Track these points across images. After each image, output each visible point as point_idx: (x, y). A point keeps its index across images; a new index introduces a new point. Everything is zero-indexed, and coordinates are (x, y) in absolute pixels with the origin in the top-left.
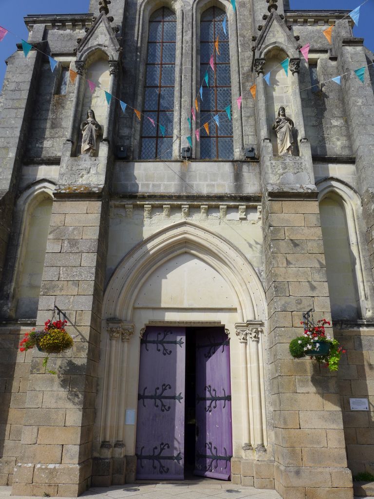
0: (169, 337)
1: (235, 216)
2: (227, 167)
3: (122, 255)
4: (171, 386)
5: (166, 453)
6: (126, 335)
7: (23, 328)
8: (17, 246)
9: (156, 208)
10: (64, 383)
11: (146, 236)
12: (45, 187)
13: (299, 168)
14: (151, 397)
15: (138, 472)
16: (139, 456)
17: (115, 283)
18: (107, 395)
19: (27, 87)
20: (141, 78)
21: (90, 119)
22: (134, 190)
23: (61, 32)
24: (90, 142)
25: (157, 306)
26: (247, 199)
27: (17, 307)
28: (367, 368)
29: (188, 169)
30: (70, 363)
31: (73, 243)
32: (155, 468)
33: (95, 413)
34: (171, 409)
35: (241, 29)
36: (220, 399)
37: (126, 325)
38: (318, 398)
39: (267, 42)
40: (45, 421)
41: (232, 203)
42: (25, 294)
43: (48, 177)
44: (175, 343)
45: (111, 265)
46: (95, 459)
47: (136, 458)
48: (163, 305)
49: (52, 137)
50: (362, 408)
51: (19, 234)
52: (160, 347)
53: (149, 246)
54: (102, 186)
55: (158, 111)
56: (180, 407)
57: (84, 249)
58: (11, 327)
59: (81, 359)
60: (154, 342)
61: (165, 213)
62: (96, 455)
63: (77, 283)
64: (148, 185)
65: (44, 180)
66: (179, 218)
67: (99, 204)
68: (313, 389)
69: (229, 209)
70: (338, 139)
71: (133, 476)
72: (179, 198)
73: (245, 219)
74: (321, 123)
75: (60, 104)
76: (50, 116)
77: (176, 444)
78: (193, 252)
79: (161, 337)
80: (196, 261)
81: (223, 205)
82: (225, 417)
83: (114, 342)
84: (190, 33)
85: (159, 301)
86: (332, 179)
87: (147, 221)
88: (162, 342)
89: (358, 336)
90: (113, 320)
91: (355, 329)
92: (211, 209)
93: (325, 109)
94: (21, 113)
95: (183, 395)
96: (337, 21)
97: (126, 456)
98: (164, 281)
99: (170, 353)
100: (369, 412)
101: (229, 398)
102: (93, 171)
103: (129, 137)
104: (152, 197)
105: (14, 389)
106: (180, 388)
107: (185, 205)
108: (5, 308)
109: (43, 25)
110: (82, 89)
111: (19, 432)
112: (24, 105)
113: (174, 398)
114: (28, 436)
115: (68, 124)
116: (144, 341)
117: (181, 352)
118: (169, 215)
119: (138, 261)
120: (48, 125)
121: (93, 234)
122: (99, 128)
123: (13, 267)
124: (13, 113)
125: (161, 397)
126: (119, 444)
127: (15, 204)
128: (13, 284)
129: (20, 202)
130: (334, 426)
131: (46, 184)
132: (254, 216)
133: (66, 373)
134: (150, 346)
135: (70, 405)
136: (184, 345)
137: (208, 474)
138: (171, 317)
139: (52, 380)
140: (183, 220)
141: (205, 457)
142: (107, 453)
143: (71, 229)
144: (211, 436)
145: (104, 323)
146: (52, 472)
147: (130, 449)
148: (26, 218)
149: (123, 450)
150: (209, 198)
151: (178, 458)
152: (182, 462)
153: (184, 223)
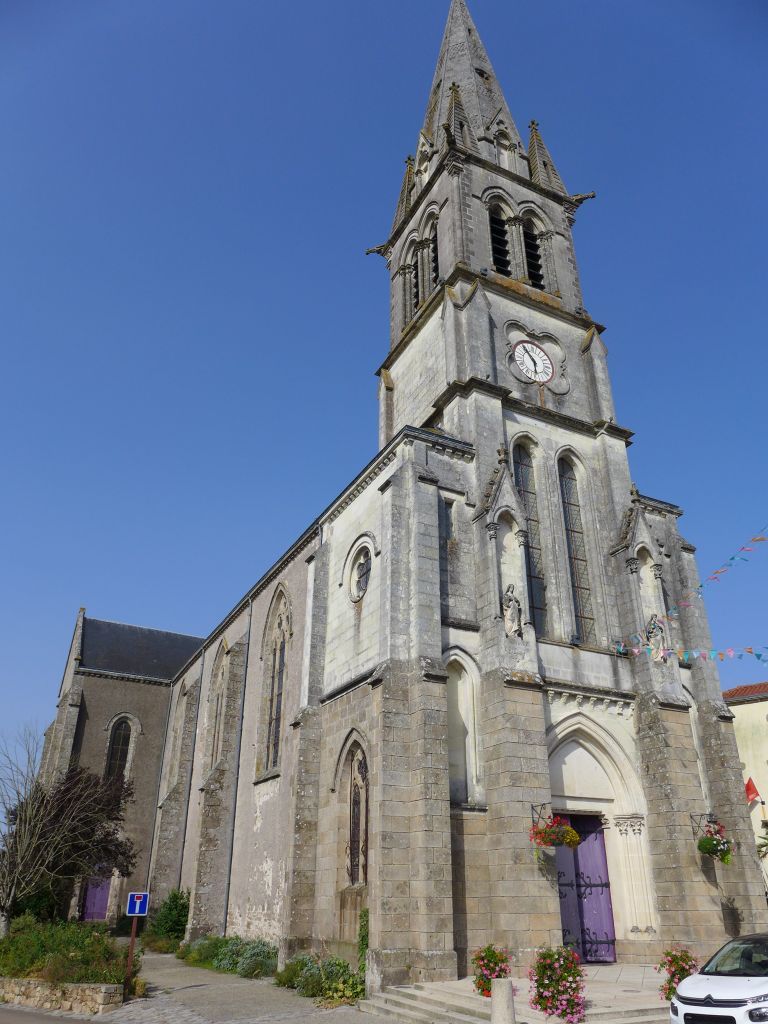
1: (616, 709)
2: (606, 659)
11: (553, 723)
12: (456, 654)
13: (672, 679)
24: (519, 623)
25: (561, 794)
26: (624, 696)
29: (579, 658)
30: (545, 854)
36: (598, 886)
39: (637, 540)
41: (614, 699)
43: (458, 644)
48: (566, 794)
53: (558, 730)
54: (539, 677)
61: (563, 700)
63: (536, 775)
64: (550, 669)
65: (457, 647)
66: (575, 707)
67: (540, 695)
69: (611, 703)
72: (574, 688)
73: (621, 714)
76: (448, 567)
78: (581, 741)
80: (581, 749)
81: (608, 699)
82: (603, 904)
85: (563, 789)
87: (553, 707)
92: (598, 702)
96: (669, 515)
98: (564, 766)
101: (607, 885)
102: (527, 658)
104: (557, 684)
107: (580, 695)
109: (424, 443)
118: (568, 703)
121: (540, 726)
122: (518, 604)
132: (628, 712)
140: (576, 711)
143: (523, 718)
153: (579, 714)
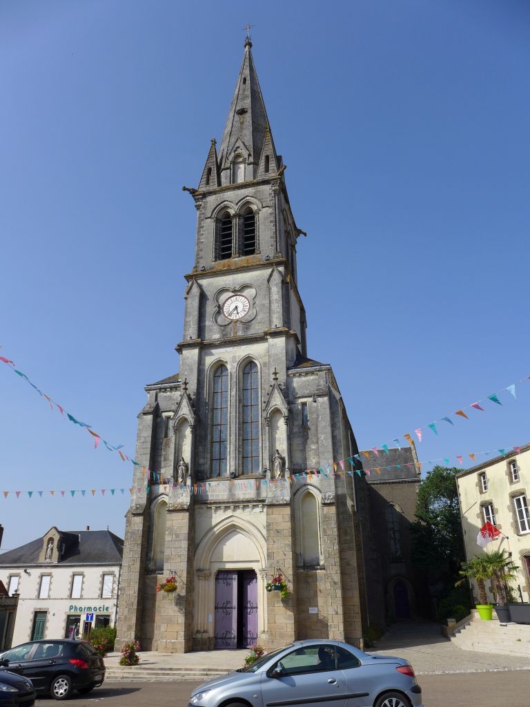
0: (229, 576)
1: (257, 510)
2: (253, 481)
3: (203, 534)
4: (229, 602)
5: (228, 636)
6: (207, 577)
7: (158, 575)
8: (153, 531)
9: (218, 508)
10: (177, 604)
11: (213, 524)
12: (163, 498)
13: (283, 487)
14: (221, 608)
15: (215, 646)
16: (216, 638)
17: (199, 551)
18: (198, 608)
19: (149, 439)
20: (209, 422)
21: (182, 462)
22: (206, 498)
23: (165, 394)
24: (182, 478)
25: (222, 561)
27: (155, 563)
28: (318, 592)
29: (233, 484)
30: (179, 595)
31: (177, 536)
32: (223, 643)
33: (193, 617)
34: (230, 614)
35: (264, 384)
36: (253, 608)
37: (206, 572)
38: (284, 609)
39: (271, 405)
40: (170, 621)
41: (256, 504)
42: (158, 556)
43: (164, 492)
44: (232, 579)
45: (197, 541)
46: (193, 638)
47: (214, 639)
48: (224, 560)
49: (165, 467)
50: (314, 612)
51: (153, 525)
52: (225, 582)
53: (215, 529)
54: (188, 504)
55: (220, 442)
56: (235, 613)
57: (182, 538)
58: (153, 575)
59: (183, 593)
60: (222, 579)
61: (222, 511)
62: (194, 636)
63: (180, 556)
64: (213, 495)
65: (162, 494)
66: (229, 513)
67: (188, 514)
68: (282, 605)
69: (254, 506)
70: (314, 458)
71: (212, 646)
72: (228, 503)
74: (305, 448)
75: (167, 445)
76: (163, 453)
77: (233, 632)
78: (237, 530)
79: (225, 576)
80: (239, 535)
81: (251, 505)
83: (200, 582)
84: (235, 389)
85: (222, 558)
86: (308, 484)
87: (214, 515)
88: (226, 579)
89: (316, 574)
90: (199, 570)
91: (314, 571)
92: (244, 507)
93: (308, 438)
94: (148, 456)
95: (236, 607)
97: (209, 638)
98: (224, 547)
99: (230, 585)
100: (318, 614)
101: (257, 608)
102: (184, 495)
103: (203, 464)
105: (157, 607)
106: (235, 603)
107: (232, 506)
108: (150, 566)
109: (155, 391)
110: (177, 443)
111: (160, 627)
112: (149, 452)
113: (232, 608)
114: (163, 628)
115: (172, 457)
116: (217, 579)
117: (235, 584)
118: (224, 511)
119: (210, 538)
120: (162, 459)
121: (185, 530)
122: (186, 466)
123: (151, 543)
124: (144, 457)
125: (226, 608)
126: (205, 632)
127: (150, 508)
128: (152, 553)
129: (152, 506)
130: (290, 622)
131: (164, 496)
132: (264, 512)
133: (177, 599)
134: (220, 581)
135: (179, 614)
136: (236, 580)
137: (248, 647)
138: (229, 566)
139: (172, 603)
140: (231, 514)
141: (247, 638)
142: (199, 636)
143: (176, 528)
144: (250, 628)
145: (195, 572)
146: (174, 643)
147: (211, 634)
148: (156, 515)
149: (207, 634)
150: (243, 502)
151: (234, 638)
152: (236, 640)
153: (232, 516)
